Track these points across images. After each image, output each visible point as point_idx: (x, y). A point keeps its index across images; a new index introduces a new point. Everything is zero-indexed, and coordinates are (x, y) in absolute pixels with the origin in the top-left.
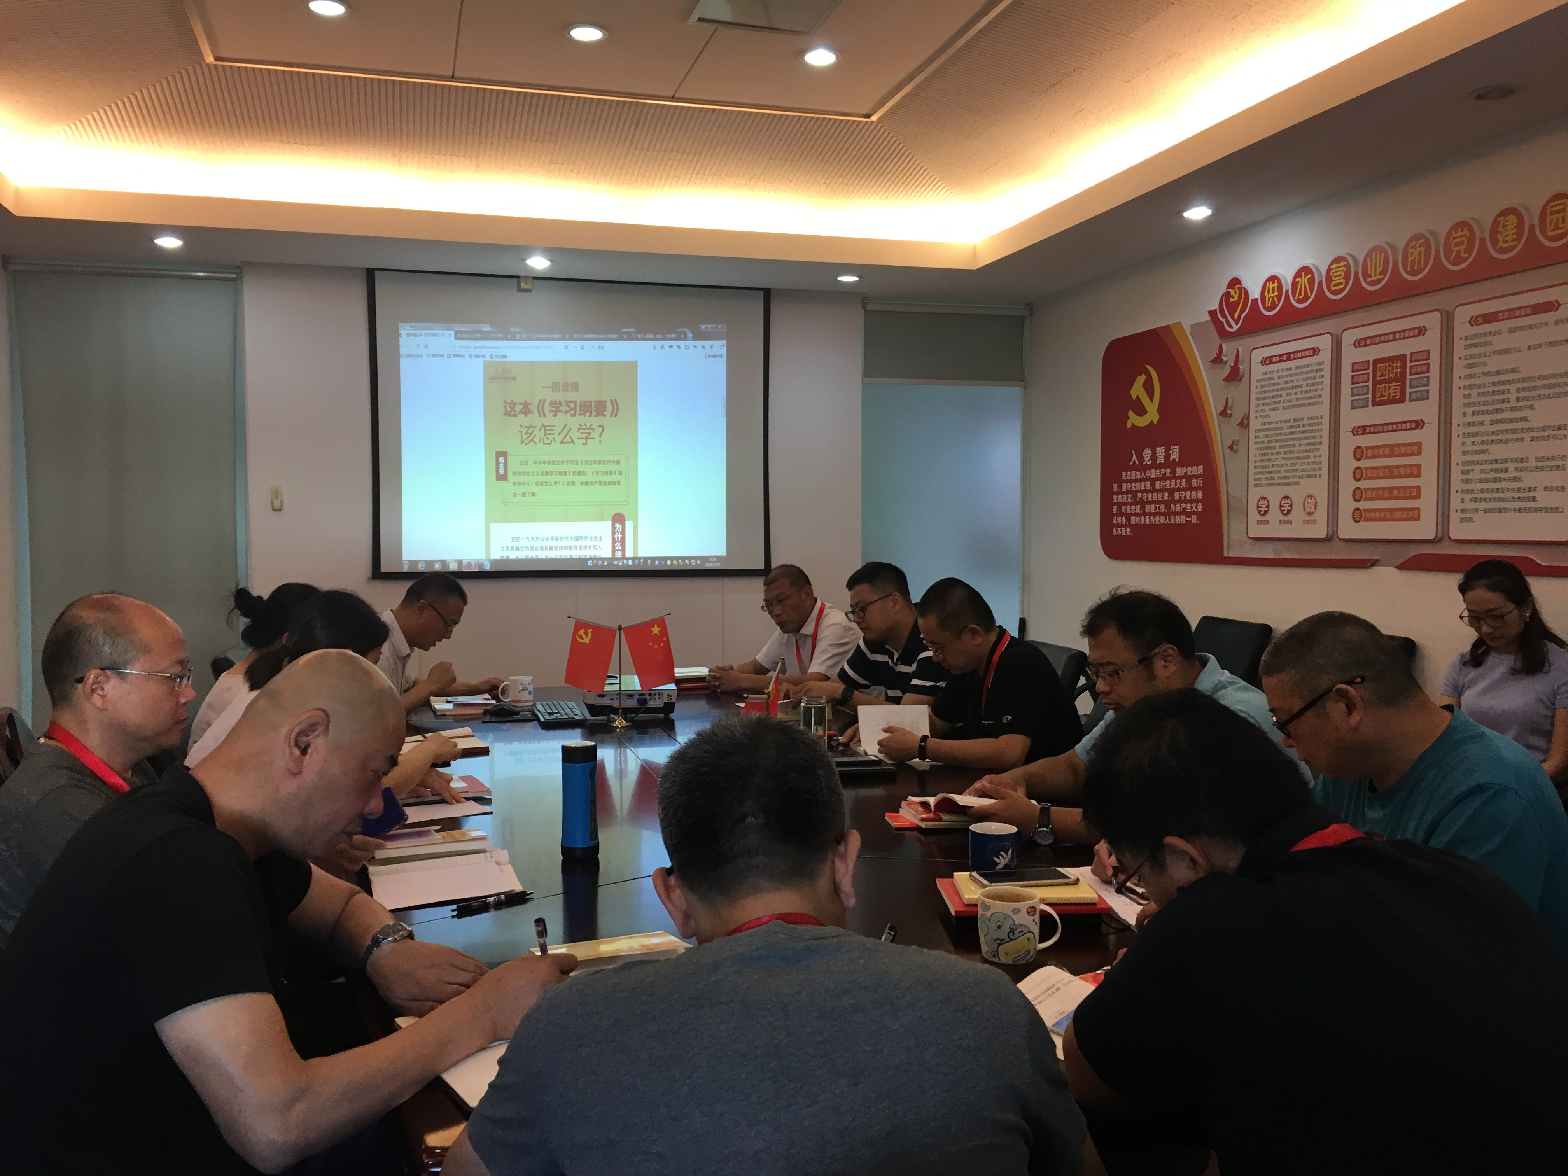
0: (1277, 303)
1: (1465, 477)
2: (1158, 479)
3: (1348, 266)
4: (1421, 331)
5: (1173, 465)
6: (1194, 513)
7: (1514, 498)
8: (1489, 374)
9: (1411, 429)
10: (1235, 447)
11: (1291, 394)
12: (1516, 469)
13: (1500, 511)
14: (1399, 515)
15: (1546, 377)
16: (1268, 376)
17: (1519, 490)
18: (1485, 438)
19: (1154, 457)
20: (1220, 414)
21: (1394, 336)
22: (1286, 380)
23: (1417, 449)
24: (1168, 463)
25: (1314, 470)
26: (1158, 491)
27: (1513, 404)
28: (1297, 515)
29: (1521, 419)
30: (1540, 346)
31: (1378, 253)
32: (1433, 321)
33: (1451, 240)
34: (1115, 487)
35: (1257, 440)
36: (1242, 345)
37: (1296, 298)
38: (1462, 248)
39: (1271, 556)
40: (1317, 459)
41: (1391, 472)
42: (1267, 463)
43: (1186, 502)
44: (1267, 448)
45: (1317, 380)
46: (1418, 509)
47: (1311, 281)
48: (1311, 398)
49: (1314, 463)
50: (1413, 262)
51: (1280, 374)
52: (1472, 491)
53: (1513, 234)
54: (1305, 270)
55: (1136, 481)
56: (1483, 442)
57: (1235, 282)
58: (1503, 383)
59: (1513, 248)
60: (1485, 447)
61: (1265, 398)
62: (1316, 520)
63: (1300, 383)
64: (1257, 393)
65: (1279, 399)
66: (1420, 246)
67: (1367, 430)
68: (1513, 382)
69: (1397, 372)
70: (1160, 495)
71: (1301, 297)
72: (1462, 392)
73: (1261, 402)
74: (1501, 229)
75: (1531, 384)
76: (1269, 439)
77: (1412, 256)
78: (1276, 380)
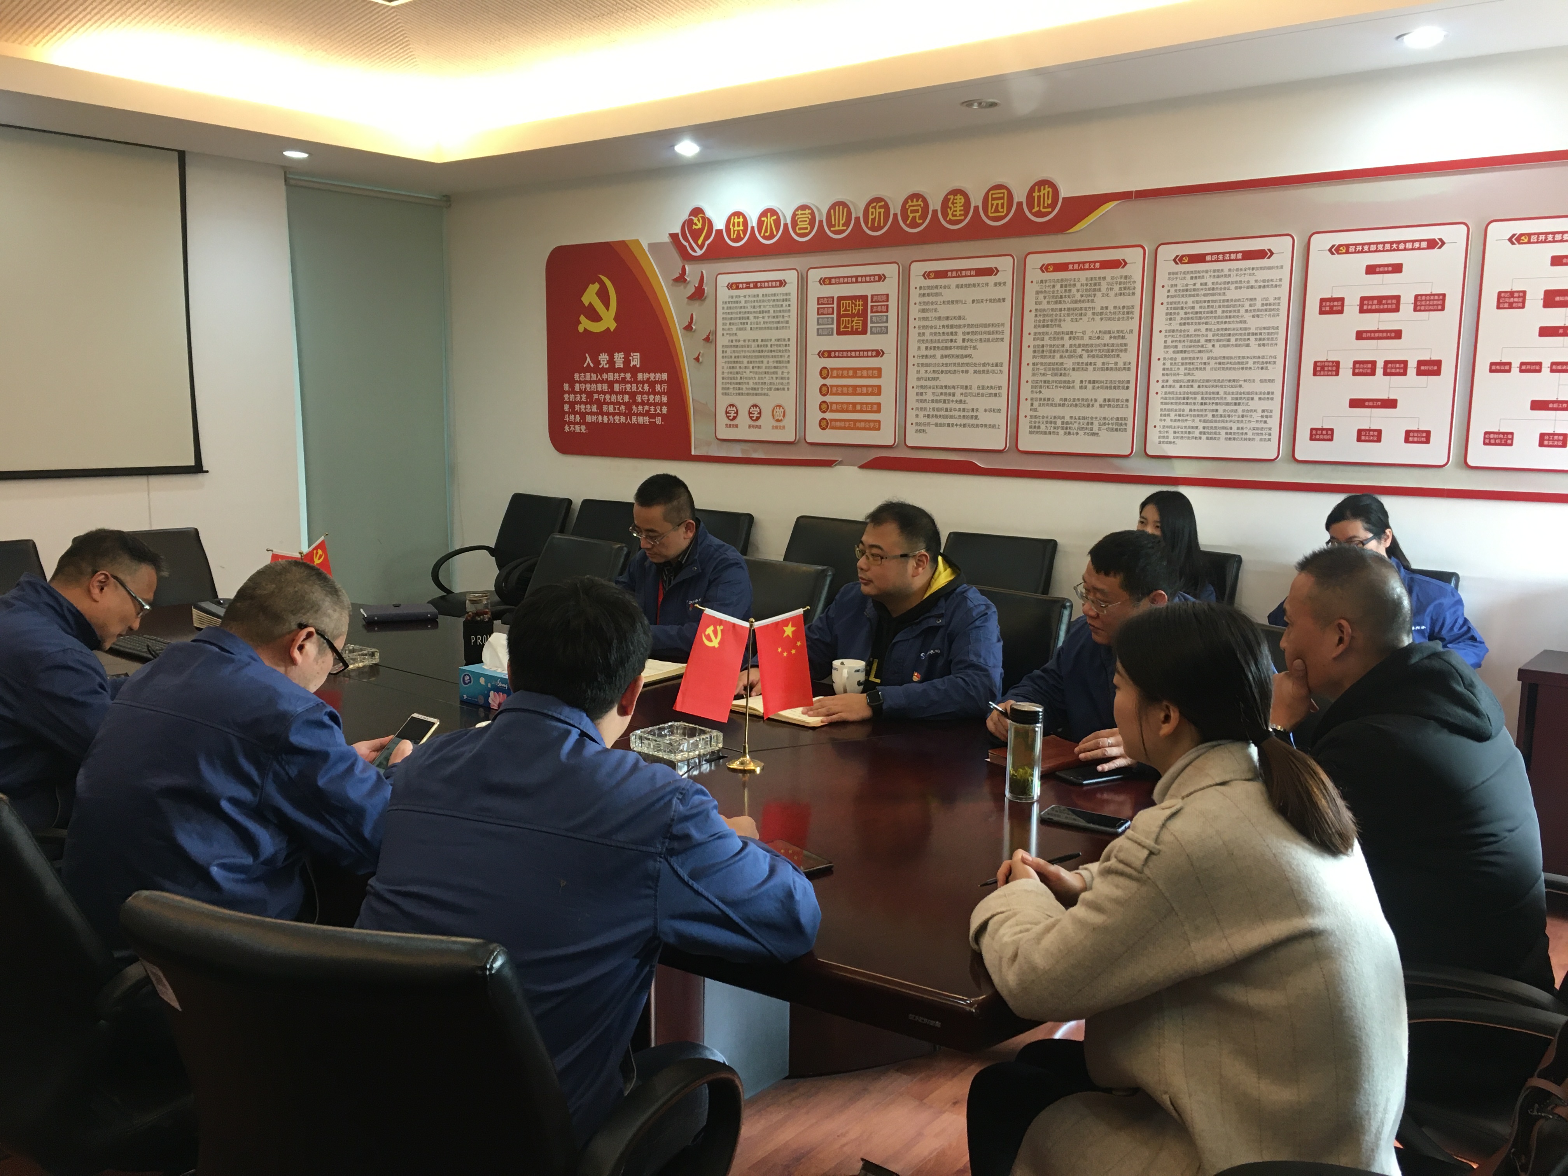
0: (742, 236)
1: (920, 398)
2: (617, 382)
3: (813, 214)
4: (881, 278)
5: (634, 371)
6: (658, 415)
7: (960, 416)
8: (939, 318)
9: (872, 356)
10: (701, 360)
11: (758, 317)
12: (962, 394)
13: (949, 425)
14: (862, 425)
15: (985, 326)
16: (735, 299)
17: (964, 410)
18: (936, 369)
19: (611, 362)
20: (684, 328)
21: (857, 279)
22: (753, 304)
23: (878, 372)
24: (627, 368)
25: (782, 384)
26: (617, 393)
27: (960, 343)
28: (766, 420)
29: (966, 356)
30: (982, 301)
31: (841, 207)
32: (891, 271)
33: (907, 207)
34: (566, 387)
35: (724, 355)
36: (707, 269)
37: (762, 234)
38: (917, 215)
39: (739, 455)
40: (785, 375)
41: (855, 390)
42: (735, 376)
43: (650, 404)
44: (735, 362)
45: (784, 308)
46: (879, 422)
47: (777, 222)
48: (778, 322)
49: (782, 378)
50: (873, 220)
51: (747, 299)
52: (925, 409)
53: (960, 210)
54: (769, 212)
55: (591, 382)
56: (934, 371)
57: (697, 211)
58: (952, 327)
59: (961, 221)
60: (936, 375)
61: (731, 319)
62: (784, 427)
63: (767, 309)
64: (723, 313)
65: (747, 321)
66: (880, 207)
67: (833, 354)
68: (960, 327)
69: (859, 309)
70: (620, 398)
71: (767, 234)
72: (917, 330)
73: (728, 322)
74: (950, 205)
75: (974, 330)
76: (737, 354)
77: (872, 214)
78: (743, 304)
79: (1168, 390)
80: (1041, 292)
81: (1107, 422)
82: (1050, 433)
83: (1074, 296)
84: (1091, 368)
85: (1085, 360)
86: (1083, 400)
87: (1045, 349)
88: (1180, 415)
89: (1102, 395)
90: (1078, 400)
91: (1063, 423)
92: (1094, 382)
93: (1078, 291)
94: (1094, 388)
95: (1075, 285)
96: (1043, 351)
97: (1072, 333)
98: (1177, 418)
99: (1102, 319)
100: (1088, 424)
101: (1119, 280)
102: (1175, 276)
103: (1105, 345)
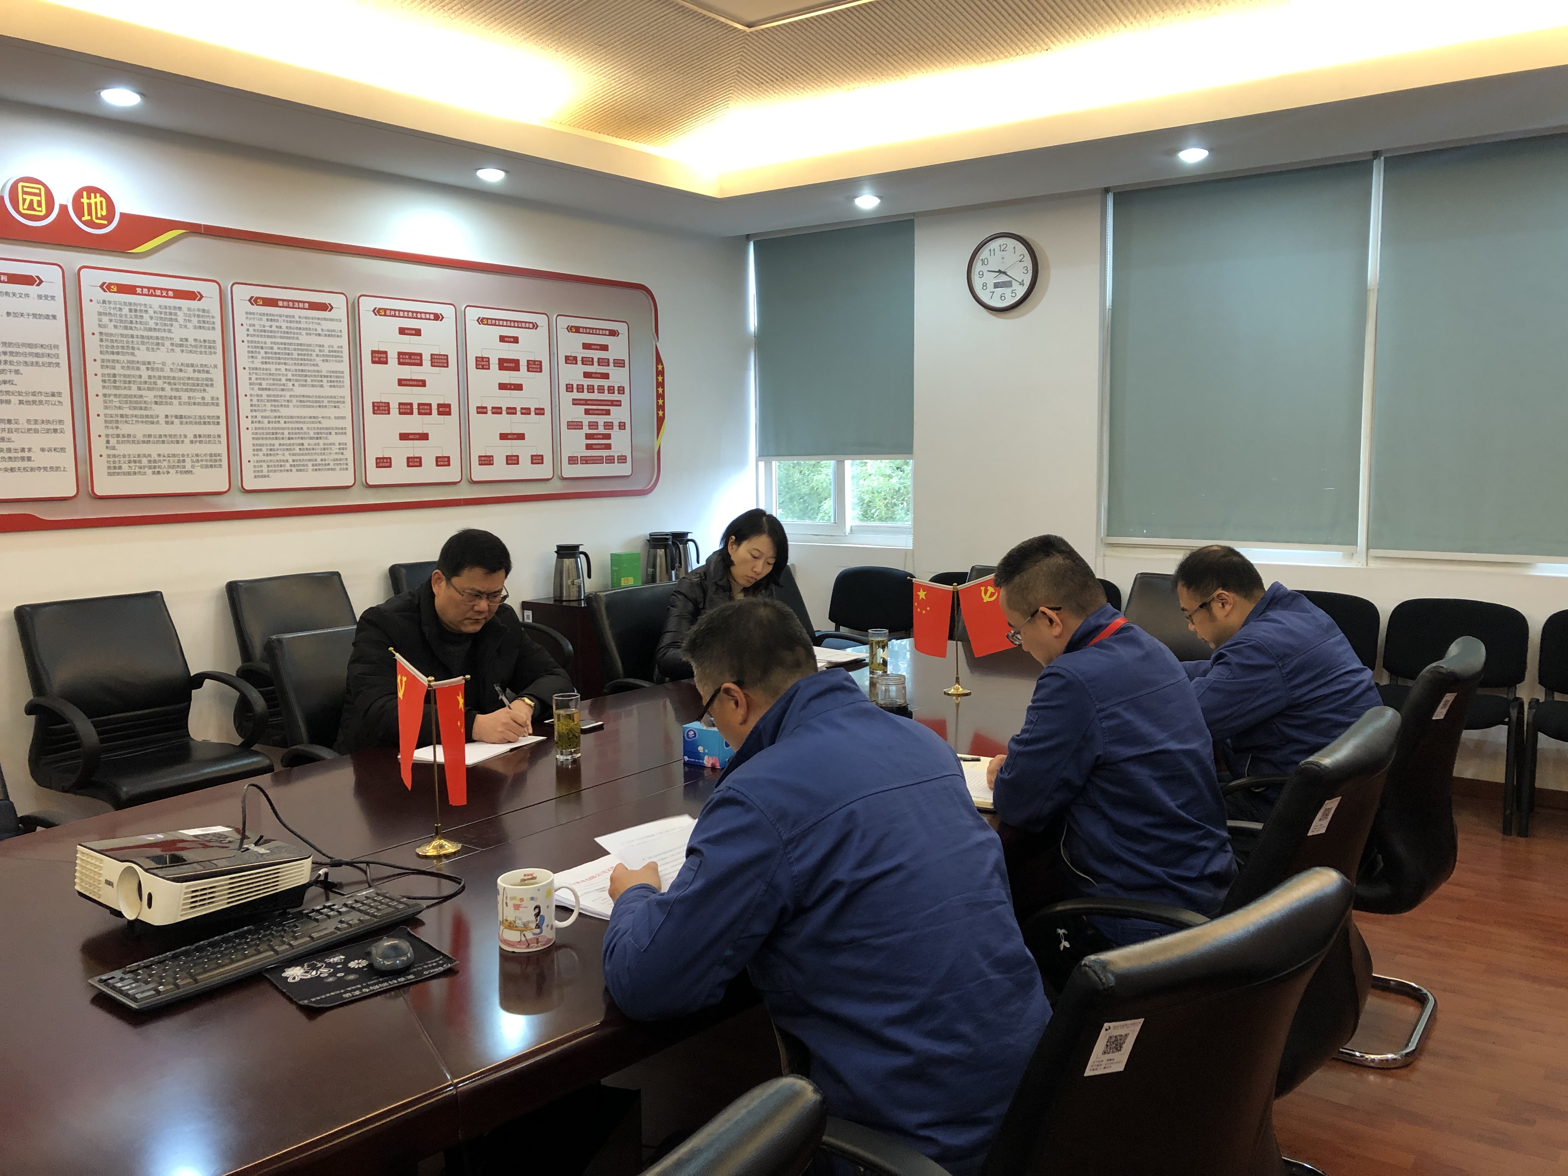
7: (3, 458)
12: (4, 430)
15: (30, 346)
17: (14, 450)
29: (6, 382)
30: (21, 315)
75: (14, 350)
79: (258, 425)
80: (105, 314)
81: (200, 458)
82: (135, 473)
83: (147, 323)
84: (176, 402)
85: (168, 392)
86: (170, 436)
87: (117, 378)
88: (271, 450)
89: (191, 430)
90: (165, 436)
91: (150, 461)
92: (181, 417)
93: (151, 318)
94: (181, 423)
95: (146, 311)
96: (115, 382)
97: (149, 363)
98: (269, 452)
99: (182, 351)
100: (179, 461)
101: (197, 313)
102: (252, 316)
103: (189, 378)
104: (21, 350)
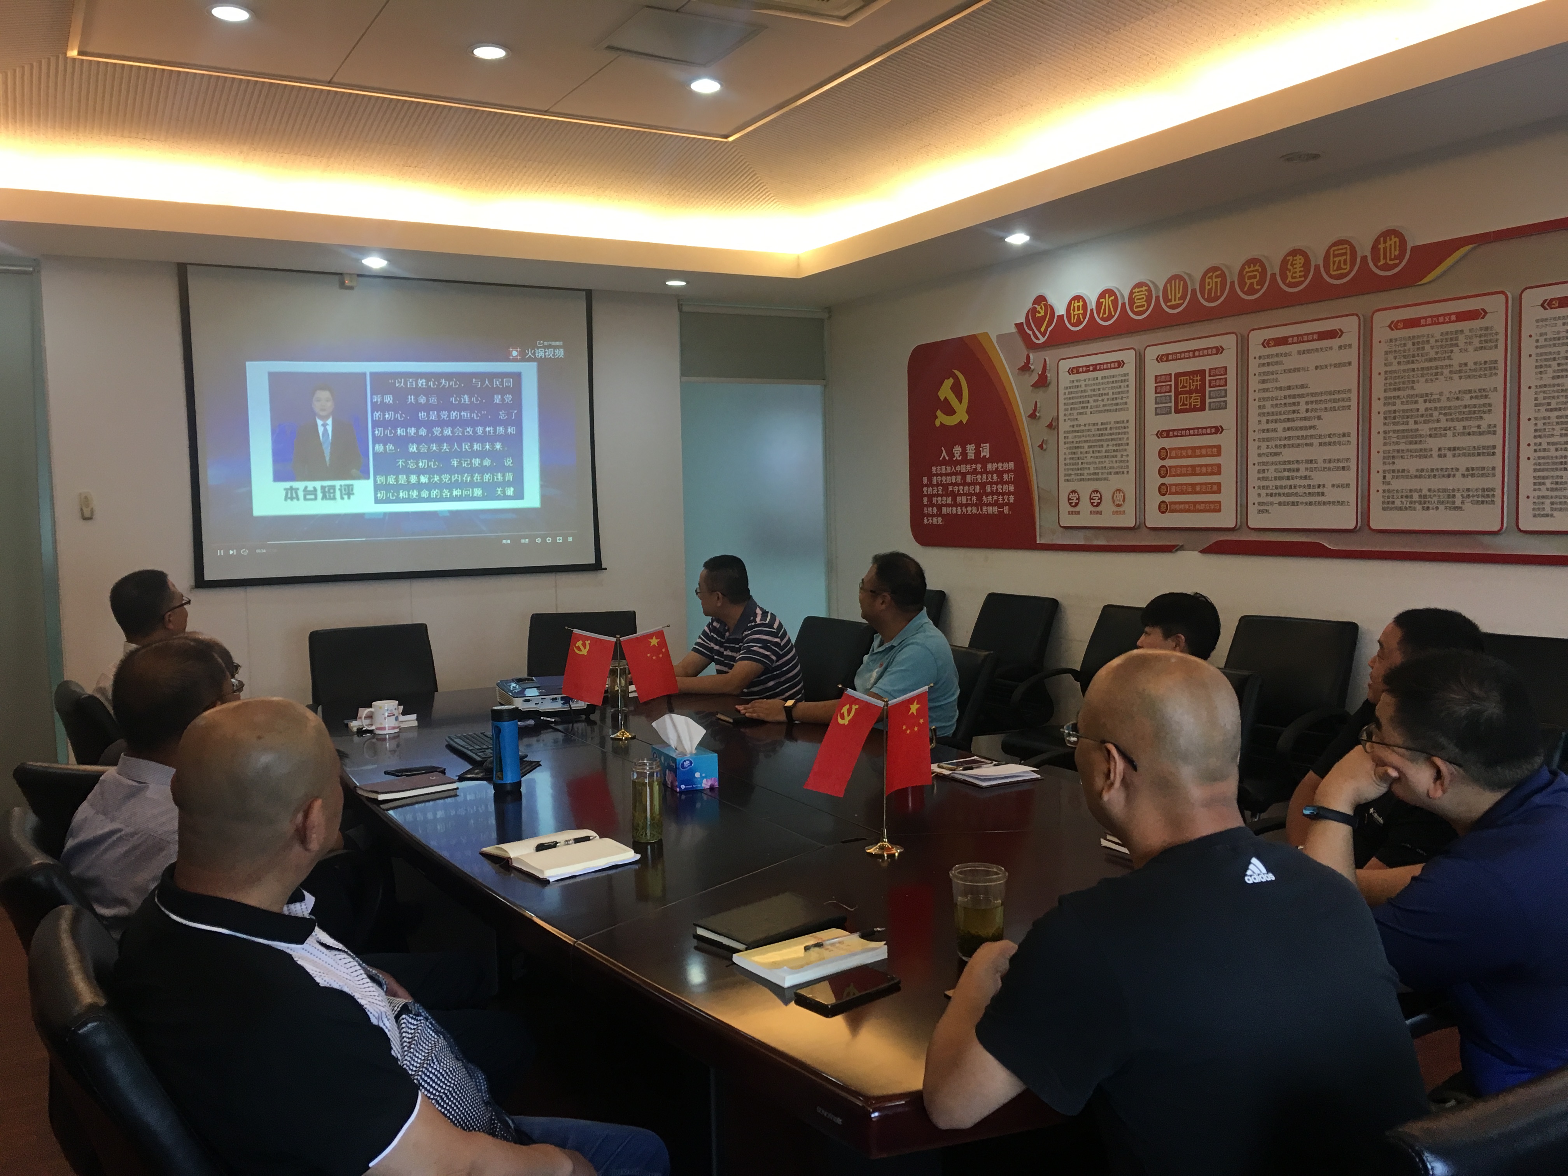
0: (1082, 320)
1: (1261, 475)
2: (968, 473)
3: (1149, 291)
4: (1219, 350)
5: (984, 461)
6: (1006, 504)
7: (1305, 493)
8: (1281, 389)
9: (1211, 434)
10: (1045, 446)
11: (1098, 400)
12: (1306, 469)
13: (1293, 504)
14: (1202, 507)
15: (1330, 393)
16: (1076, 384)
17: (1309, 486)
18: (1278, 443)
19: (964, 453)
20: (1029, 416)
21: (1194, 354)
22: (1093, 387)
23: (1217, 450)
24: (978, 459)
25: (1122, 467)
26: (969, 484)
27: (1303, 414)
28: (1107, 506)
29: (1310, 428)
30: (1326, 366)
31: (1177, 281)
32: (1229, 342)
33: (1245, 273)
34: (925, 480)
36: (1050, 356)
37: (1101, 316)
38: (1255, 281)
39: (1082, 542)
40: (1124, 458)
41: (1193, 471)
42: (1077, 461)
43: (998, 494)
44: (1076, 448)
45: (1122, 389)
46: (1220, 503)
47: (1116, 302)
48: (1117, 404)
49: (1121, 461)
50: (1210, 290)
51: (1087, 382)
52: (1268, 487)
53: (1300, 272)
54: (1108, 293)
55: (947, 475)
56: (1276, 446)
57: (1040, 299)
58: (1294, 396)
59: (1302, 282)
60: (1278, 450)
61: (1072, 404)
62: (1124, 511)
63: (1106, 392)
64: (1065, 399)
65: (1087, 405)
66: (1217, 277)
67: (1171, 434)
68: (1301, 396)
69: (1197, 385)
70: (971, 488)
71: (1105, 316)
72: (1257, 403)
73: (1069, 407)
74: (1289, 267)
75: (1319, 398)
76: (1078, 440)
77: (1209, 285)
78: (1083, 388)
79: (1542, 454)
80: (1391, 352)
81: (1471, 493)
82: (1406, 508)
83: (1427, 354)
84: (1449, 433)
85: (1443, 424)
86: (1442, 469)
87: (1397, 414)
88: (1557, 483)
89: (1463, 463)
90: (1437, 470)
91: (1420, 496)
92: (1454, 449)
93: (1432, 347)
94: (1454, 456)
95: (1428, 342)
96: (1394, 418)
97: (1427, 395)
98: (1554, 486)
99: (1461, 377)
100: (1449, 496)
101: (1479, 332)
102: (1544, 323)
103: (1465, 407)
104: (1324, 398)
